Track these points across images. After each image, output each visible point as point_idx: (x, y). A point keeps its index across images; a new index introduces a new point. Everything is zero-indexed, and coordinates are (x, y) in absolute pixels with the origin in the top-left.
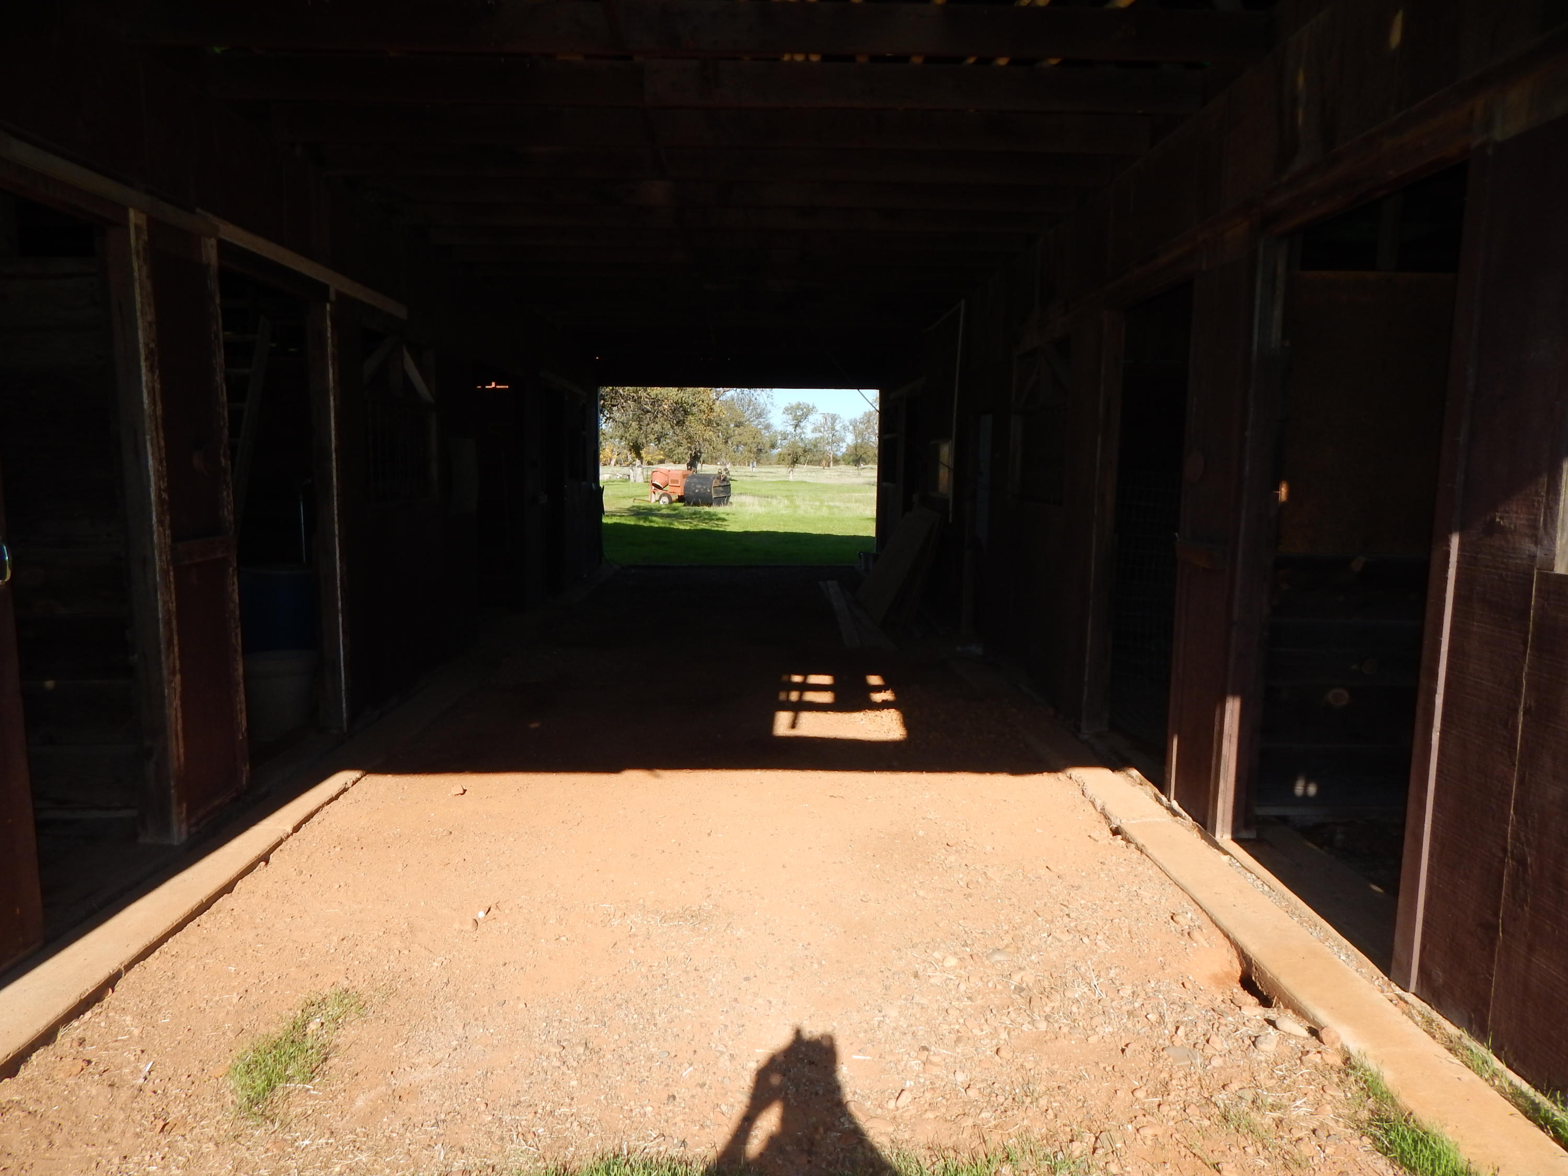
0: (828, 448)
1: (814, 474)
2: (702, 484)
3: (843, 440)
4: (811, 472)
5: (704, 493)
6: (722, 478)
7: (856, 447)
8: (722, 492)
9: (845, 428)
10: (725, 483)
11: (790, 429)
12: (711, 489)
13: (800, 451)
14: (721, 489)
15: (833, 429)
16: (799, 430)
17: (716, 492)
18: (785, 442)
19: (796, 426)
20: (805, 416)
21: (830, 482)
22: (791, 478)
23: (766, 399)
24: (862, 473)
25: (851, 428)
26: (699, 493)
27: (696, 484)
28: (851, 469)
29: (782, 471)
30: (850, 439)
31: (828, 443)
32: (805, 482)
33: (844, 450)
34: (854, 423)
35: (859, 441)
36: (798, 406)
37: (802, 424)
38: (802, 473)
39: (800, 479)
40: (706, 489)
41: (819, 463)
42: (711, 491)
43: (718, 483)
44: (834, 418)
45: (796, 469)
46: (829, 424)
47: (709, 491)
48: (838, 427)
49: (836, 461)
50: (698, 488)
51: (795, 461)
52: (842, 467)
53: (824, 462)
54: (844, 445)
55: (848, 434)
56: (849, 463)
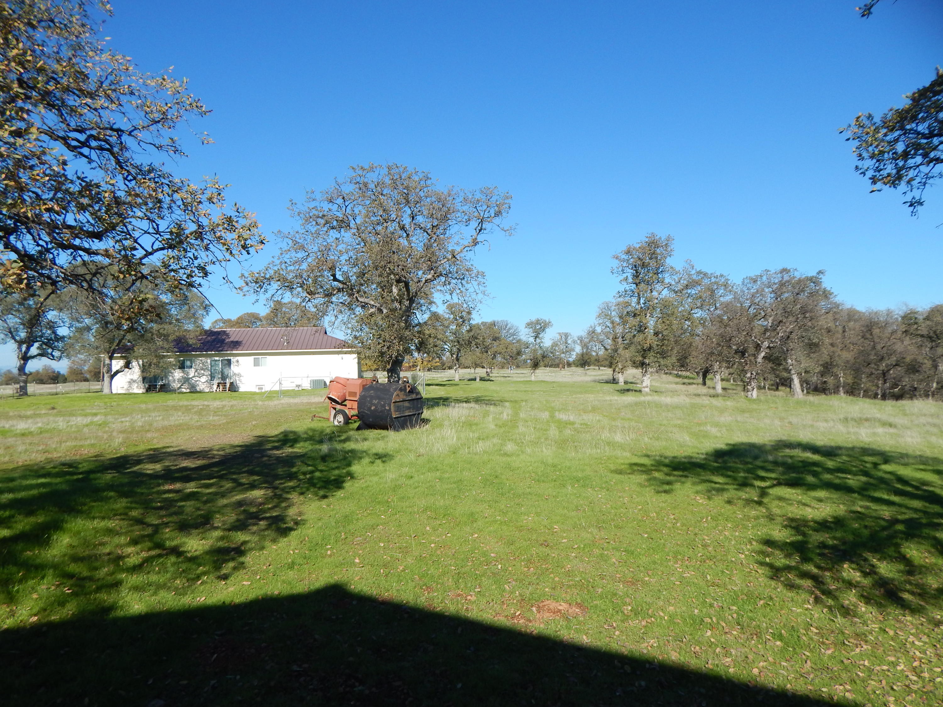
0: (563, 355)
1: (553, 374)
2: (380, 398)
3: (574, 350)
4: (552, 372)
5: (381, 411)
6: (408, 389)
7: (582, 355)
8: (409, 408)
9: (574, 342)
10: (414, 396)
11: (532, 340)
12: (390, 405)
13: (540, 358)
14: (407, 404)
15: (566, 343)
16: (538, 341)
17: (398, 409)
18: (527, 350)
19: (536, 337)
20: (543, 329)
21: (565, 380)
22: (533, 378)
23: (476, 287)
24: (588, 372)
25: (579, 341)
26: (375, 410)
27: (372, 398)
28: (580, 370)
29: (527, 371)
30: (578, 349)
31: (563, 353)
32: (544, 381)
33: (574, 357)
34: (581, 339)
35: (585, 351)
36: (538, 322)
37: (541, 336)
38: (543, 373)
39: (541, 378)
40: (384, 406)
41: (557, 366)
42: (390, 409)
43: (402, 396)
44: (567, 335)
45: (537, 371)
46: (563, 339)
47: (387, 408)
48: (569, 342)
49: (569, 365)
50: (374, 405)
51: (536, 365)
52: (573, 368)
53: (561, 366)
54: (574, 353)
55: (576, 346)
56: (577, 366)
